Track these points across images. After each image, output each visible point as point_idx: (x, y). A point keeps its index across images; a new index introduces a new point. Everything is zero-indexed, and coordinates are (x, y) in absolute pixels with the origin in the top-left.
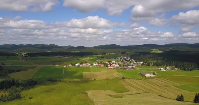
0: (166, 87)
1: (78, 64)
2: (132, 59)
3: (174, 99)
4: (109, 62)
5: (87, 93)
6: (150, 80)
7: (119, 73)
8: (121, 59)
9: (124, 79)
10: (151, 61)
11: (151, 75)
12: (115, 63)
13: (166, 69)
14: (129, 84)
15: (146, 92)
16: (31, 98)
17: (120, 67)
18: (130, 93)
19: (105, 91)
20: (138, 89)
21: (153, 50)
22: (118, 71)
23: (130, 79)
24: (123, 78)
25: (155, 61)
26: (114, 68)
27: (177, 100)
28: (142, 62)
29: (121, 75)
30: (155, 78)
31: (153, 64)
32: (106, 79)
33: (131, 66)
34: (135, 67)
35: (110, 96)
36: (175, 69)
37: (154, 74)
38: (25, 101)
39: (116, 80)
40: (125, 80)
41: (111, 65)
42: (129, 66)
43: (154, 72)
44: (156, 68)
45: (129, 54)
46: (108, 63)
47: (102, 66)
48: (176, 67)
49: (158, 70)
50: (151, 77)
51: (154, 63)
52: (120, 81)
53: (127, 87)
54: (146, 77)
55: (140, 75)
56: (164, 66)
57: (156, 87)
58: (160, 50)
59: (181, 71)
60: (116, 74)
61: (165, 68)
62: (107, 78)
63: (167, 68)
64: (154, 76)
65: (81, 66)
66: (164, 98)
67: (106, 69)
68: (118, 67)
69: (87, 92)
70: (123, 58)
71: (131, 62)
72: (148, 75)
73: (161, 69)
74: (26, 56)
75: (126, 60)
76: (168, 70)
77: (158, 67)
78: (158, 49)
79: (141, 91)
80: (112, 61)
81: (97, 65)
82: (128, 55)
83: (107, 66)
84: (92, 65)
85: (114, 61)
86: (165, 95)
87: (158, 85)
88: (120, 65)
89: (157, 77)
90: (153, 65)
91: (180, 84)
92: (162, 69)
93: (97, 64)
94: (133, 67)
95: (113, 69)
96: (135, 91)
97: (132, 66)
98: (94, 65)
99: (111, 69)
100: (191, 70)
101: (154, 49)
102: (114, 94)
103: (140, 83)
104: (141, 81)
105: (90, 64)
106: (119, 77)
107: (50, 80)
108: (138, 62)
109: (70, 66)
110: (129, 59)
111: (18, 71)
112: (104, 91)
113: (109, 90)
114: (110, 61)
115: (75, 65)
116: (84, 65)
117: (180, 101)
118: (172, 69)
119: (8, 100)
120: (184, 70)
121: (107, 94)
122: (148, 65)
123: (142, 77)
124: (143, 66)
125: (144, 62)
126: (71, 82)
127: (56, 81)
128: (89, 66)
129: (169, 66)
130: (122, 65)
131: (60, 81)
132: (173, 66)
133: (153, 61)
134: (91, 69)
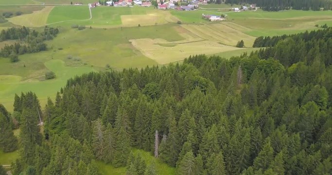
0: (233, 34)
1: (110, 3)
3: (234, 46)
5: (131, 43)
6: (215, 25)
7: (174, 16)
11: (219, 18)
12: (170, 1)
13: (241, 8)
14: (186, 31)
15: (205, 40)
16: (61, 49)
17: (176, 7)
18: (185, 41)
20: (195, 36)
22: (172, 13)
23: (187, 24)
24: (179, 23)
26: (167, 8)
27: (237, 46)
29: (177, 18)
30: (223, 22)
32: (154, 25)
34: (197, 6)
35: (160, 45)
36: (255, 9)
37: (223, 16)
38: (54, 52)
39: (168, 26)
40: (181, 25)
41: (162, 3)
42: (189, 5)
43: (224, 14)
44: (228, 7)
46: (158, 1)
47: (149, 5)
48: (257, 6)
49: (230, 10)
50: (217, 22)
52: (175, 27)
53: (183, 35)
54: (210, 20)
55: (202, 18)
56: (241, 4)
57: (218, 34)
59: (262, 11)
60: (169, 18)
62: (156, 23)
63: (244, 7)
64: (222, 19)
65: (115, 5)
66: (223, 45)
67: (155, 10)
68: (173, 7)
69: (130, 41)
72: (213, 18)
73: (234, 10)
76: (244, 10)
77: (232, 6)
79: (200, 39)
81: (141, 5)
83: (156, 5)
84: (133, 3)
86: (226, 42)
87: (222, 32)
88: (176, 4)
89: (226, 21)
90: (225, 3)
91: (252, 30)
93: (140, 3)
94: (194, 7)
95: (165, 10)
96: (191, 39)
97: (193, 5)
98: (137, 3)
99: (163, 9)
100: (276, 10)
102: (165, 42)
103: (200, 30)
104: (202, 26)
105: (129, 2)
106: (172, 21)
107: (75, 28)
109: (98, 4)
111: (19, 14)
112: (152, 40)
113: (158, 39)
115: (106, 4)
116: (120, 3)
117: (240, 47)
118: (250, 9)
120: (267, 9)
121: (156, 43)
123: (204, 21)
124: (210, 4)
126: (105, 29)
127: (84, 28)
128: (128, 5)
129: (248, 4)
130: (179, 3)
131: (91, 28)
132: (254, 3)
134: (132, 10)
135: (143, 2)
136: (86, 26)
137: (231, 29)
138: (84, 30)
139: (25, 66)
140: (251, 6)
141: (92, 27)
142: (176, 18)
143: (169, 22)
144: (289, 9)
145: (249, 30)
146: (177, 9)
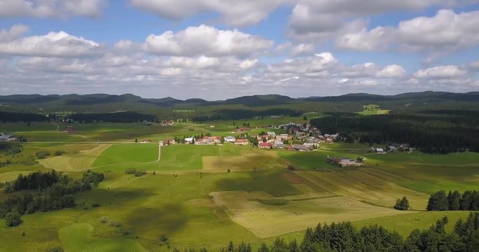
1: (190, 139)
2: (315, 129)
3: (390, 207)
4: (260, 135)
5: (212, 197)
6: (350, 172)
7: (283, 159)
8: (288, 129)
9: (292, 171)
10: (357, 133)
11: (353, 163)
12: (275, 138)
13: (387, 149)
14: (301, 180)
16: (98, 205)
17: (286, 146)
18: (302, 197)
19: (249, 193)
21: (366, 108)
22: (280, 155)
23: (304, 170)
24: (291, 168)
25: (366, 134)
26: (271, 148)
28: (335, 136)
30: (361, 169)
31: (359, 139)
32: (252, 170)
33: (310, 144)
34: (318, 145)
35: (261, 201)
36: (408, 150)
37: (359, 160)
38: (85, 211)
40: (296, 172)
41: (265, 141)
42: (305, 144)
43: (360, 156)
44: (365, 147)
45: (308, 118)
46: (259, 138)
47: (246, 143)
48: (412, 146)
49: (370, 152)
50: (352, 168)
51: (363, 137)
52: (284, 174)
53: (298, 186)
54: (340, 165)
55: (328, 162)
56: (384, 144)
58: (382, 108)
59: (421, 153)
61: (387, 147)
62: (255, 169)
63: (391, 147)
64: (359, 164)
65: (197, 143)
66: (370, 206)
67: (255, 149)
68: (281, 146)
69: (211, 194)
70: (293, 126)
71: (311, 135)
72: (345, 162)
73: (376, 151)
75: (300, 131)
76: (392, 152)
77: (371, 145)
78: (378, 106)
80: (269, 133)
81: (233, 142)
82: (305, 119)
83: (256, 144)
84: (223, 141)
85: (274, 133)
87: (363, 183)
88: (286, 142)
89: (365, 166)
90: (360, 142)
92: (378, 150)
93: (233, 140)
94: (314, 146)
95: (269, 150)
96: (312, 194)
97: (312, 144)
98: (228, 140)
99: (266, 149)
100: (444, 152)
101: (370, 107)
102: (269, 197)
103: (325, 179)
104: (328, 173)
105: (217, 139)
106: (281, 166)
107: (131, 173)
108: (327, 135)
109: (173, 142)
110: (307, 129)
112: (247, 194)
113: (257, 193)
114: (262, 134)
115: (184, 141)
116: (204, 140)
117: (402, 209)
118: (401, 150)
119: (51, 209)
120: (429, 151)
121: (253, 198)
122: (350, 140)
123: (331, 166)
125: (340, 135)
126: (176, 176)
127: (144, 174)
128: (216, 143)
129: (396, 144)
130: (291, 141)
131: (154, 174)
132: (404, 143)
133: (362, 133)
134: (220, 149)
135: (237, 139)
136: (148, 172)
138: (143, 176)
139: (24, 234)
140: (401, 146)
141: (156, 172)
142: (287, 161)
143: (276, 167)
144: (464, 151)
146: (287, 149)
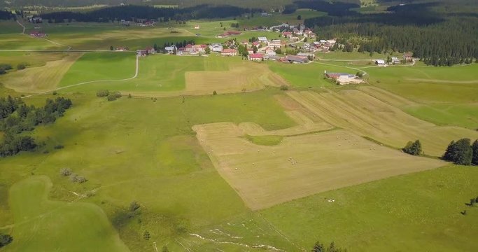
0: (385, 114)
1: (171, 49)
2: (310, 32)
3: (399, 149)
4: (250, 41)
5: (195, 133)
6: (348, 93)
7: (275, 74)
8: (281, 32)
9: (286, 92)
10: (355, 39)
11: (353, 79)
12: (267, 45)
13: (388, 61)
14: (296, 105)
15: (336, 128)
16: (59, 148)
17: (278, 57)
18: (297, 130)
19: (238, 125)
20: (316, 119)
22: (273, 69)
23: (298, 90)
24: (285, 89)
25: (366, 40)
26: (263, 60)
28: (332, 42)
29: (281, 79)
30: (361, 88)
31: (358, 46)
32: (240, 91)
33: (304, 54)
34: (314, 55)
35: (250, 139)
36: (411, 61)
37: (359, 76)
39: (266, 92)
40: (288, 93)
41: (255, 50)
42: (299, 54)
43: (360, 70)
44: (365, 58)
45: (302, 16)
46: (249, 45)
47: (234, 54)
48: (414, 56)
49: (370, 64)
50: (351, 86)
51: (362, 44)
52: (276, 96)
53: (292, 114)
54: (338, 84)
55: (325, 79)
56: (385, 52)
57: (357, 113)
59: (425, 66)
60: (266, 78)
61: (388, 58)
62: (244, 90)
63: (392, 58)
64: (359, 81)
65: (179, 53)
67: (244, 62)
68: (273, 57)
69: (195, 128)
70: (286, 28)
71: (305, 40)
72: (344, 79)
73: (377, 63)
74: (38, 22)
75: (294, 35)
76: (394, 64)
77: (371, 55)
79: (324, 126)
80: (260, 39)
81: (220, 52)
82: (299, 18)
83: (246, 55)
84: (208, 51)
85: (265, 38)
86: (378, 135)
87: (364, 108)
88: (278, 52)
89: (365, 84)
90: (359, 51)
91: (418, 105)
92: (379, 62)
93: (220, 49)
94: (309, 57)
95: (260, 63)
96: (309, 125)
97: (308, 54)
98: (214, 49)
99: (256, 62)
100: (449, 64)
102: (260, 132)
103: (322, 103)
104: (325, 95)
105: (202, 47)
106: (272, 84)
107: (103, 96)
108: (323, 41)
109: (152, 51)
110: (301, 32)
111: (21, 67)
112: (235, 127)
113: (247, 124)
114: (253, 40)
115: (165, 52)
116: (188, 50)
117: (412, 153)
118: (403, 62)
120: (434, 63)
121: (242, 134)
122: (348, 49)
123: (328, 84)
124: (333, 52)
125: (337, 41)
126: (155, 100)
127: (119, 96)
128: (200, 54)
129: (398, 53)
130: (284, 50)
131: (130, 96)
132: (407, 51)
133: (361, 39)
134: (205, 61)
135: (225, 48)
136: (123, 93)
137: (379, 101)
138: (118, 100)
140: (404, 56)
141: (132, 95)
142: (280, 77)
143: (267, 87)
144: (471, 62)
145: (413, 106)
146: (280, 60)
